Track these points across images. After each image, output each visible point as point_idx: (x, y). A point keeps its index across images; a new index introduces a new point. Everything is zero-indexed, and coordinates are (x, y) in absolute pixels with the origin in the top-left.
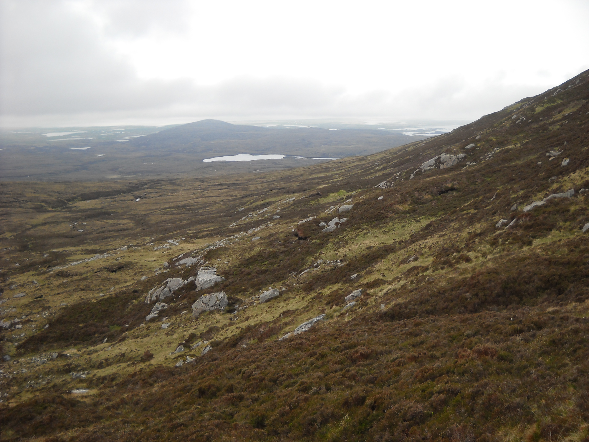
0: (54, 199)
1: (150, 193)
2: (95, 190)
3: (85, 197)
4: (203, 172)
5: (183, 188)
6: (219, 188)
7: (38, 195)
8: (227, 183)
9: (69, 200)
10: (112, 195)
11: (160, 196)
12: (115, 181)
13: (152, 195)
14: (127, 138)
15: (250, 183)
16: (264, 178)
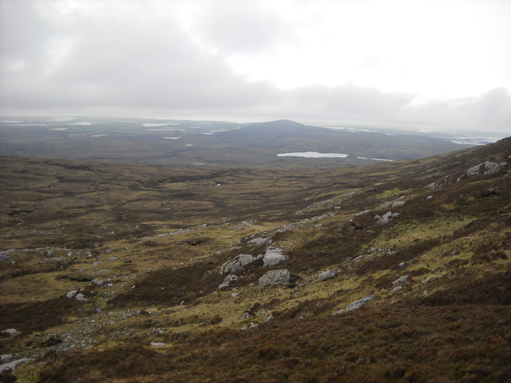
0: (147, 179)
1: (230, 180)
2: (182, 174)
3: (174, 180)
4: (276, 165)
5: (258, 178)
6: (289, 180)
7: (134, 175)
8: (296, 175)
9: (159, 181)
10: (197, 180)
11: (238, 183)
12: (200, 168)
13: (231, 182)
14: (212, 132)
15: (316, 177)
16: (329, 173)
